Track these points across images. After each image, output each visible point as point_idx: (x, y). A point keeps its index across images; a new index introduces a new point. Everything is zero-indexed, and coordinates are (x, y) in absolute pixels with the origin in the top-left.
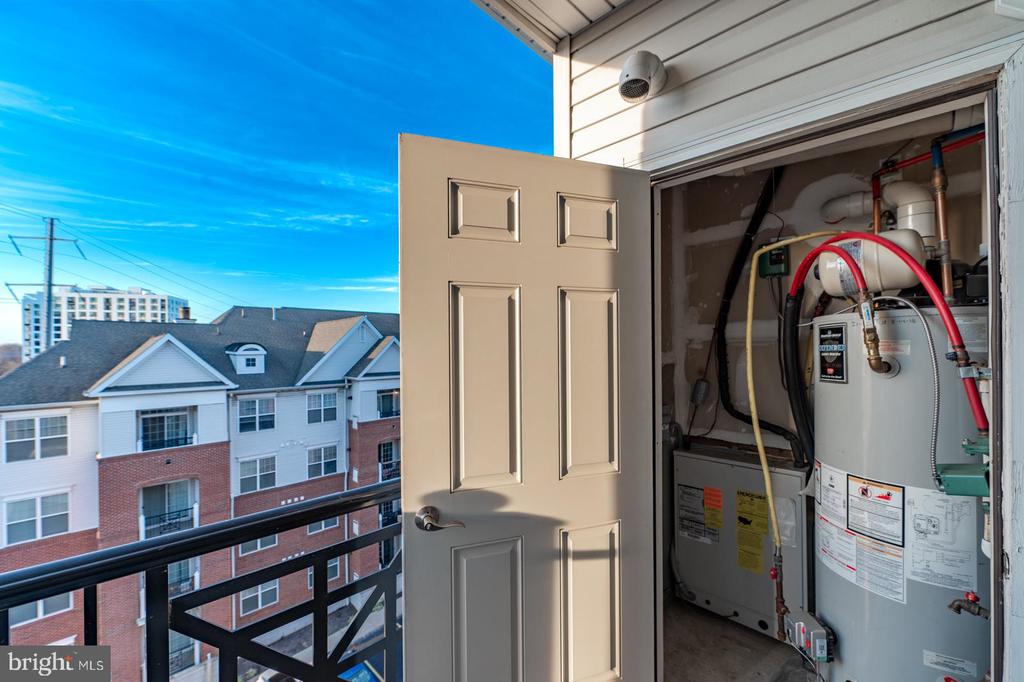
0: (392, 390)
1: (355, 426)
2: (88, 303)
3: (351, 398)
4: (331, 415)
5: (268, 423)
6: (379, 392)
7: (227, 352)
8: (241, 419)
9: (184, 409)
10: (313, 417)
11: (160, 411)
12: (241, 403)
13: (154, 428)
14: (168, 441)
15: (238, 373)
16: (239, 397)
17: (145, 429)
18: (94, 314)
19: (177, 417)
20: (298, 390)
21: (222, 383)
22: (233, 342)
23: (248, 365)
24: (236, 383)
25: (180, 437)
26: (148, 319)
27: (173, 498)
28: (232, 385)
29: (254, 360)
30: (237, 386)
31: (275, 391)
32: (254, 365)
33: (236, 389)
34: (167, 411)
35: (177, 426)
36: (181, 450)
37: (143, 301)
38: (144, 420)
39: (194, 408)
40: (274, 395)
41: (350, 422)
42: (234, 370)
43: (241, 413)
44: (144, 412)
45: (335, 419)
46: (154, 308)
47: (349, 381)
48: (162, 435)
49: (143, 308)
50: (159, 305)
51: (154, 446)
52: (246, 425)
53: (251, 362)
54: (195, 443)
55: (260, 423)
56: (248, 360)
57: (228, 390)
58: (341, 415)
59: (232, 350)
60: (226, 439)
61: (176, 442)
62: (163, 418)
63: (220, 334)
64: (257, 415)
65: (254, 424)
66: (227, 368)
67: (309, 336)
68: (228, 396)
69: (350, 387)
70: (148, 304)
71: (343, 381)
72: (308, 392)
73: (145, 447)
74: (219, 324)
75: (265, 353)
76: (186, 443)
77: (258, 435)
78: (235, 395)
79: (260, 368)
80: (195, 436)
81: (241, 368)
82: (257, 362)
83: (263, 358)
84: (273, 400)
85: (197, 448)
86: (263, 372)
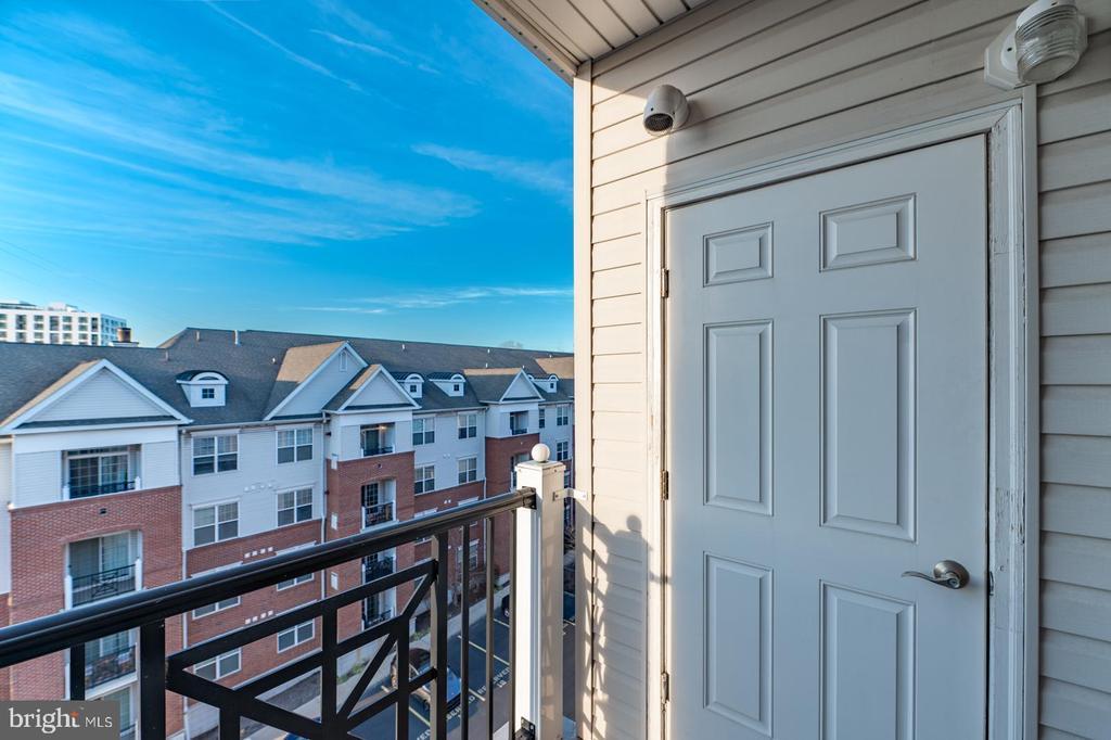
0: (377, 425)
1: (334, 466)
3: (329, 434)
4: (305, 453)
5: (229, 464)
6: (363, 427)
7: (178, 381)
8: (195, 460)
9: (124, 448)
10: (285, 456)
11: (92, 451)
12: (196, 440)
13: (84, 472)
14: (103, 486)
15: (192, 405)
16: (193, 434)
17: (73, 473)
19: (115, 458)
20: (266, 425)
21: (172, 418)
22: (187, 369)
23: (205, 397)
24: (189, 418)
25: (119, 481)
26: (75, 341)
27: (109, 553)
28: (185, 420)
29: (212, 391)
30: (191, 421)
31: (238, 427)
32: (212, 396)
33: (190, 424)
34: (101, 450)
35: (115, 469)
36: (121, 497)
37: (68, 319)
38: (71, 461)
39: (137, 447)
40: (237, 431)
41: (328, 462)
42: (187, 402)
43: (196, 452)
44: (71, 453)
45: (311, 458)
46: (82, 328)
47: (328, 415)
48: (95, 479)
49: (69, 327)
50: (89, 324)
51: (85, 493)
52: (202, 467)
53: (208, 393)
54: (138, 489)
55: (219, 463)
56: (205, 391)
57: (179, 426)
58: (318, 453)
59: (184, 379)
60: (177, 483)
61: (114, 488)
62: (97, 458)
63: (169, 360)
64: (216, 455)
65: (212, 465)
66: (178, 400)
67: (279, 363)
68: (180, 433)
69: (328, 421)
70: (75, 324)
71: (320, 415)
72: (279, 428)
73: (73, 494)
74: (168, 349)
75: (226, 382)
76: (126, 489)
77: (217, 478)
78: (188, 432)
79: (219, 400)
80: (137, 480)
81: (196, 400)
82: (216, 393)
83: (223, 388)
84: (235, 437)
85: (140, 494)
86: (224, 404)
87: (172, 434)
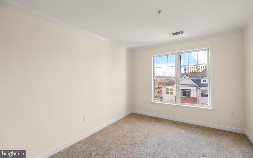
8: (201, 94)
11: (186, 90)
12: (201, 90)
15: (202, 83)
16: (201, 89)
17: (183, 93)
21: (195, 85)
23: (204, 81)
24: (198, 85)
32: (205, 81)
34: (187, 90)
35: (188, 93)
36: (188, 97)
38: (183, 91)
39: (190, 90)
43: (201, 92)
44: (183, 89)
48: (186, 94)
52: (202, 95)
54: (190, 97)
55: (206, 95)
57: (197, 87)
60: (196, 97)
63: (201, 74)
64: (205, 93)
65: (204, 95)
66: (200, 82)
73: (183, 96)
74: (201, 72)
78: (199, 88)
80: (190, 95)
85: (191, 98)
87: (195, 88)
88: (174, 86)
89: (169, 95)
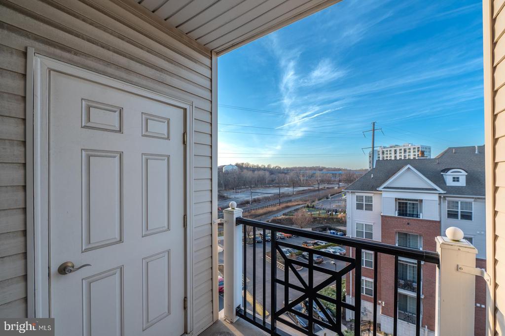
2: (389, 152)
5: (467, 217)
7: (442, 173)
8: (448, 211)
9: (416, 200)
11: (406, 200)
12: (449, 202)
13: (403, 207)
14: (409, 214)
15: (447, 185)
16: (447, 198)
17: (399, 207)
18: (391, 157)
19: (413, 204)
21: (435, 190)
22: (446, 168)
23: (454, 181)
25: (415, 213)
26: (412, 157)
27: (411, 241)
28: (442, 191)
29: (458, 178)
30: (445, 192)
31: (473, 198)
32: (458, 181)
33: (444, 194)
34: (409, 200)
35: (413, 208)
36: (414, 220)
37: (410, 149)
38: (399, 202)
39: (421, 201)
40: (473, 200)
42: (445, 183)
43: (448, 207)
44: (399, 199)
46: (414, 152)
48: (406, 211)
49: (410, 152)
50: (416, 150)
51: (403, 215)
52: (452, 215)
53: (456, 179)
54: (421, 218)
55: (462, 215)
56: (454, 178)
57: (439, 194)
59: (444, 172)
60: (438, 220)
61: (412, 215)
62: (407, 203)
63: (438, 163)
64: (459, 210)
65: (457, 215)
66: (440, 181)
68: (440, 197)
70: (412, 151)
73: (399, 214)
74: (438, 159)
75: (466, 174)
76: (417, 217)
77: (460, 222)
78: (444, 197)
79: (462, 182)
80: (421, 214)
81: (449, 182)
82: (460, 179)
83: (465, 177)
84: (471, 203)
85: (422, 220)
86: (465, 185)
87: (436, 197)
88: (378, 191)
89: (364, 212)
